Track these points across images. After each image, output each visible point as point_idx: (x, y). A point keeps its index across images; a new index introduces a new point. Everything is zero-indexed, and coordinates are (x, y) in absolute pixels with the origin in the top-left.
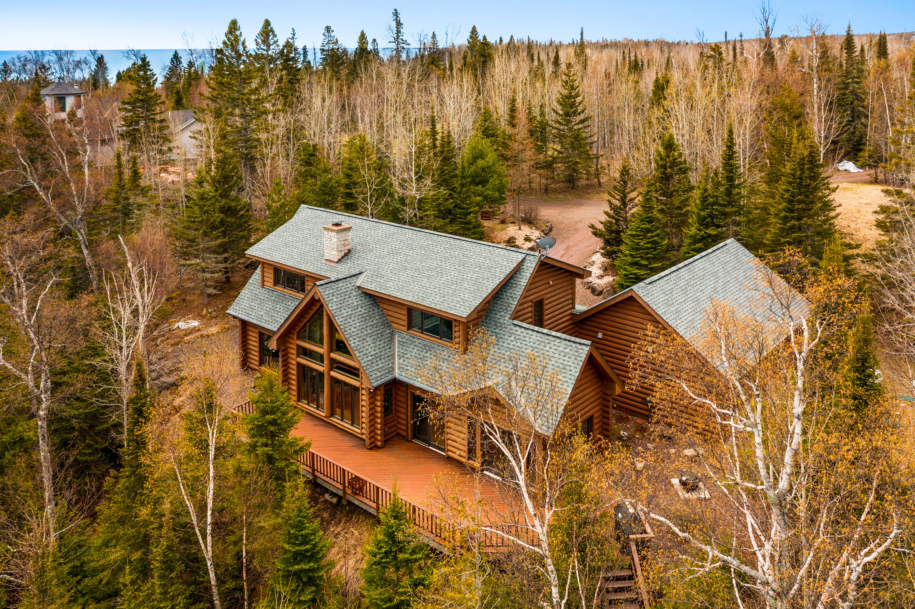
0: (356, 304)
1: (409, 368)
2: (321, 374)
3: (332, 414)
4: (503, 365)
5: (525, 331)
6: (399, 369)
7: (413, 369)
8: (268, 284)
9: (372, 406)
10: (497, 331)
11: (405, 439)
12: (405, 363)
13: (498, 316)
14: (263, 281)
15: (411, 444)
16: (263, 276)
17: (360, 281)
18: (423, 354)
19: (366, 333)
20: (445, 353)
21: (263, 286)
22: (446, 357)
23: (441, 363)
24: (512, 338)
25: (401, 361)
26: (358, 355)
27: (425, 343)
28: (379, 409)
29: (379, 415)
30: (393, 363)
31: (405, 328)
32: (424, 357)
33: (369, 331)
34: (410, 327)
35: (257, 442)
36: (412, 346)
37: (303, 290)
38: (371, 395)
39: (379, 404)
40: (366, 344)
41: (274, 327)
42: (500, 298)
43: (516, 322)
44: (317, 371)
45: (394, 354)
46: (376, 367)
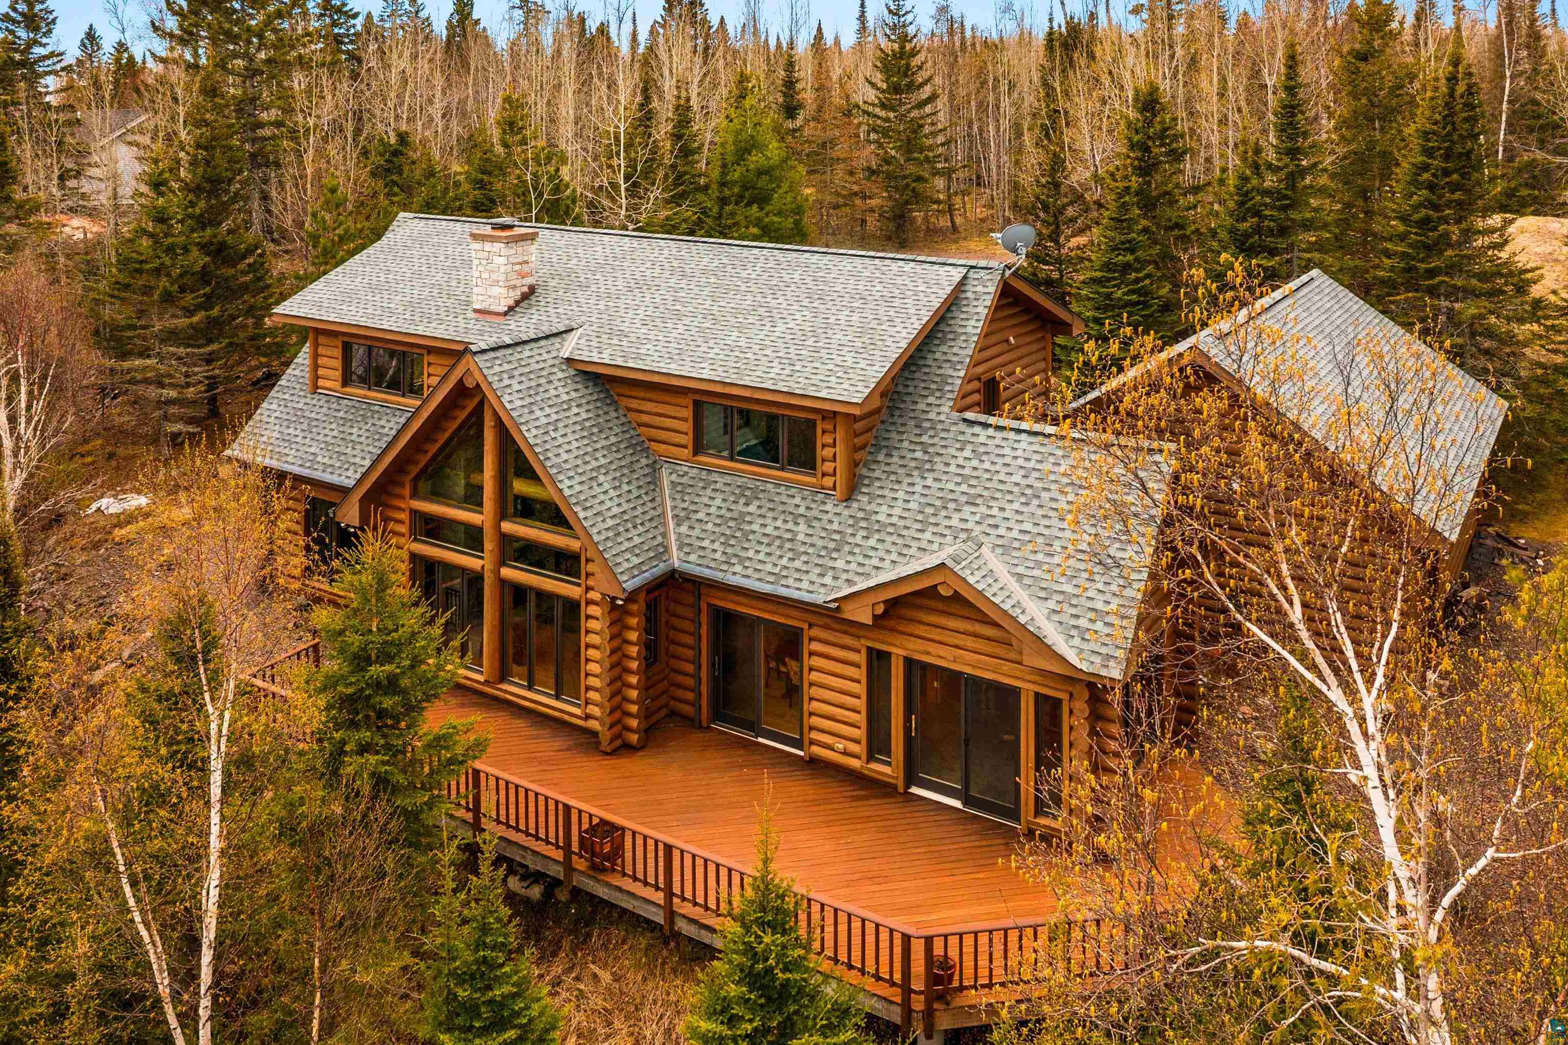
0: (565, 397)
1: (706, 543)
2: (475, 580)
3: (503, 676)
4: (956, 516)
5: (999, 435)
6: (680, 548)
7: (716, 546)
8: (328, 384)
9: (616, 643)
10: (925, 439)
11: (692, 723)
12: (696, 532)
13: (921, 406)
14: (316, 377)
15: (708, 736)
16: (315, 367)
17: (569, 347)
18: (740, 507)
19: (594, 464)
20: (797, 500)
21: (315, 388)
22: (802, 510)
23: (790, 526)
24: (967, 453)
25: (684, 529)
26: (581, 515)
27: (740, 481)
28: (634, 650)
29: (634, 665)
30: (664, 535)
31: (686, 453)
32: (743, 514)
33: (603, 461)
34: (698, 448)
35: (343, 742)
36: (709, 492)
37: (415, 390)
38: (616, 614)
39: (633, 636)
40: (599, 490)
41: (347, 479)
42: (919, 367)
43: (969, 415)
44: (463, 570)
45: (663, 514)
46: (627, 545)
